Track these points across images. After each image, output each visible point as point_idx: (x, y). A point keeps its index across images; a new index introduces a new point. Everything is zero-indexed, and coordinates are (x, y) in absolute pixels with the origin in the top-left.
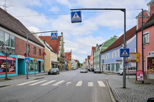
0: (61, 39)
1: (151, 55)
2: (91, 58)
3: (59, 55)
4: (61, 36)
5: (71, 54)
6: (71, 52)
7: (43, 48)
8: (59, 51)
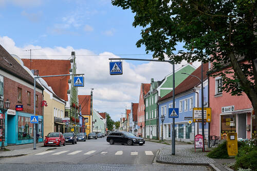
0: (72, 68)
1: (224, 112)
2: (139, 108)
3: (68, 105)
4: (72, 61)
5: (92, 100)
6: (92, 95)
7: (41, 92)
8: (69, 96)
